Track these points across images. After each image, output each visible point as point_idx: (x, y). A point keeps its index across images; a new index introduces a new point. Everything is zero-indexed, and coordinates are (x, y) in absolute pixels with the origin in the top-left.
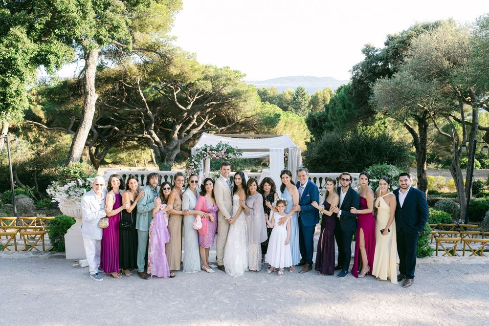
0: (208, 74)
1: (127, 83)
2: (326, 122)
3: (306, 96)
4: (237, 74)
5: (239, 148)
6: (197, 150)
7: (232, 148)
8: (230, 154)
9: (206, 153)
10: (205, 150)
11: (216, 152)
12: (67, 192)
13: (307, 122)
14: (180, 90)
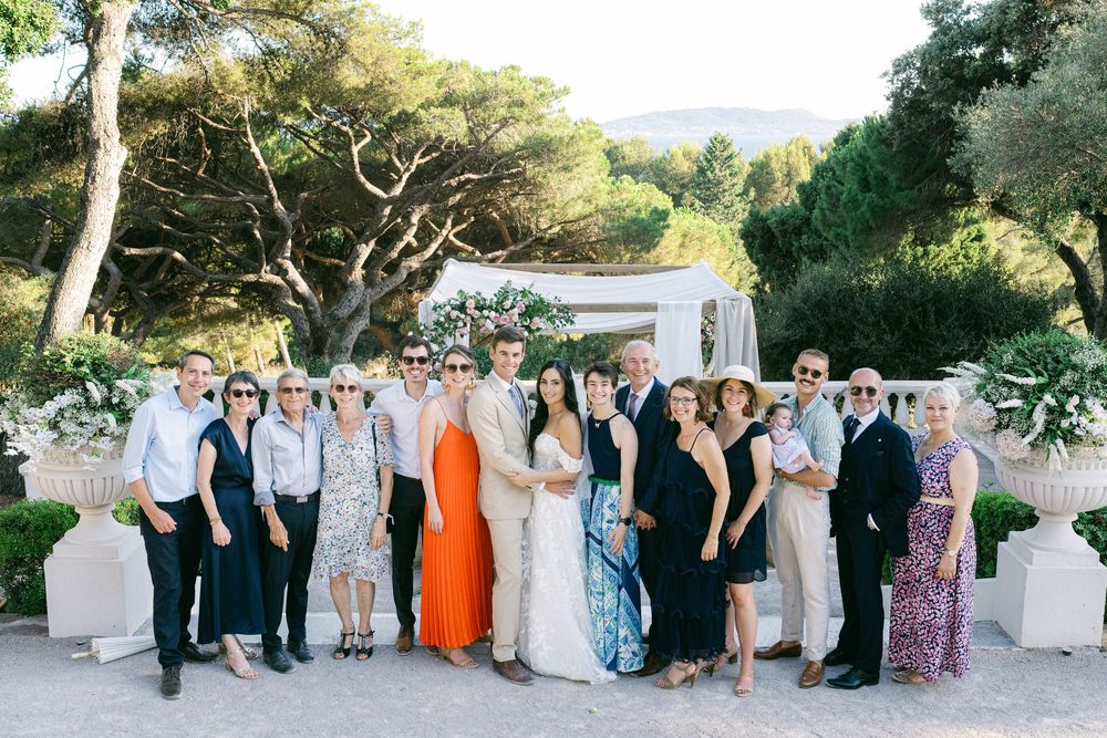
0: (454, 87)
1: (212, 119)
2: (804, 237)
3: (735, 161)
4: (541, 88)
5: (564, 302)
6: (435, 309)
7: (542, 301)
8: (536, 319)
9: (463, 316)
10: (462, 308)
11: (493, 314)
12: (54, 426)
13: (747, 235)
14: (368, 139)
